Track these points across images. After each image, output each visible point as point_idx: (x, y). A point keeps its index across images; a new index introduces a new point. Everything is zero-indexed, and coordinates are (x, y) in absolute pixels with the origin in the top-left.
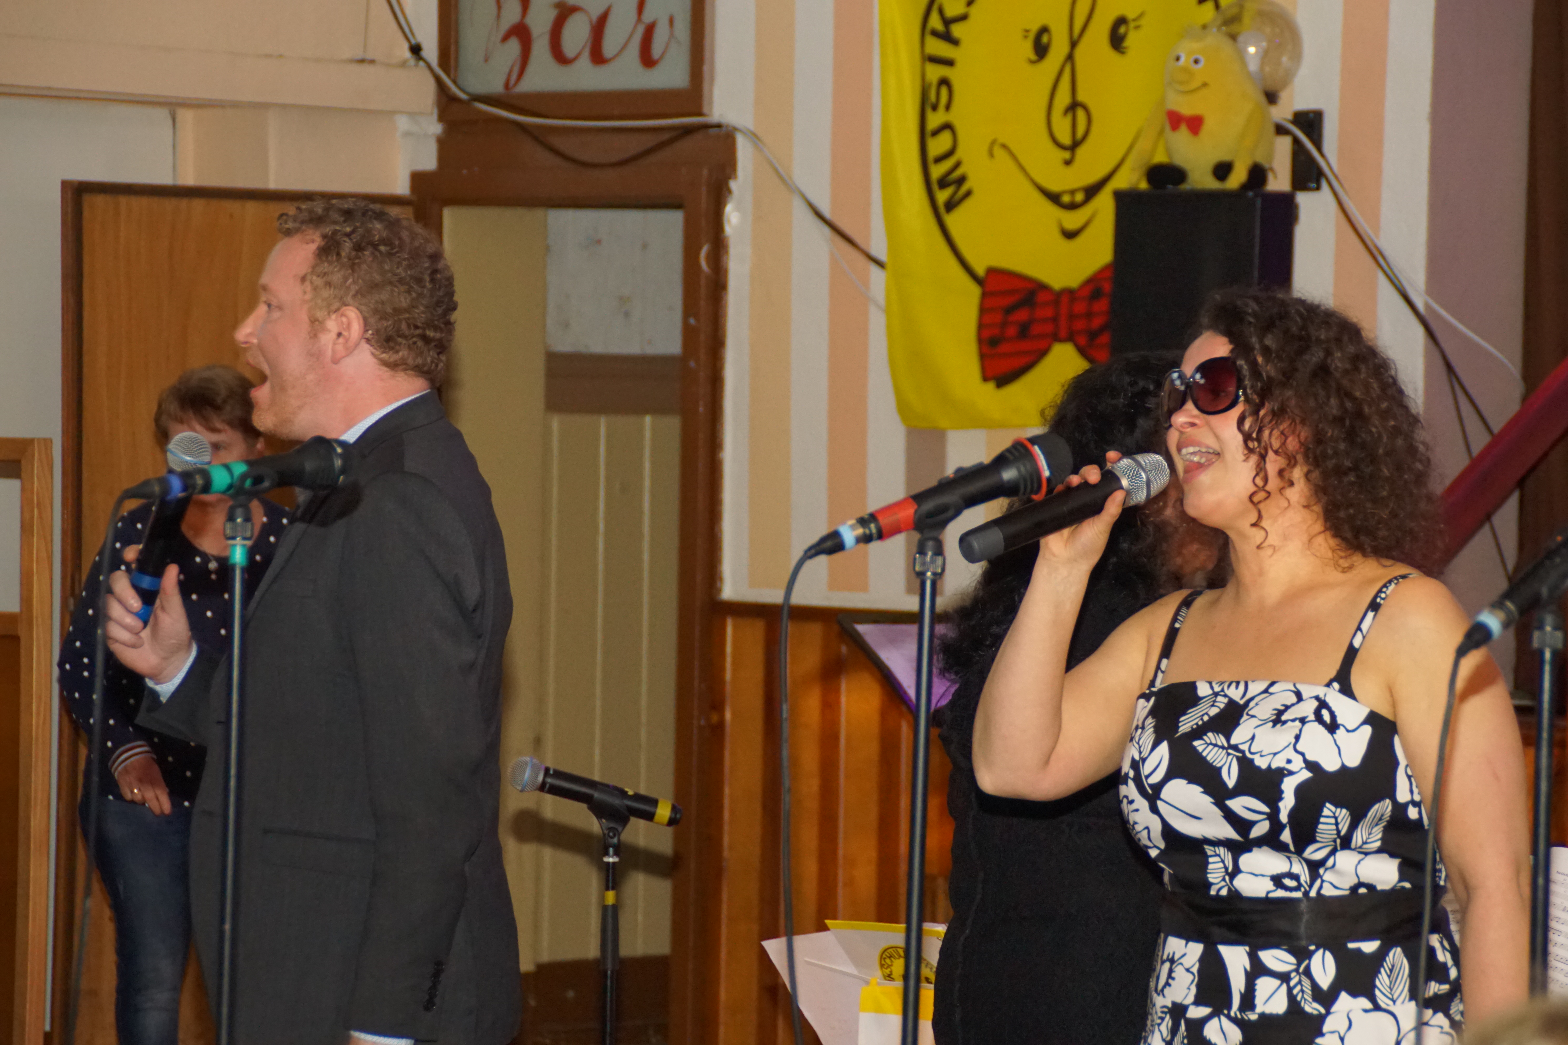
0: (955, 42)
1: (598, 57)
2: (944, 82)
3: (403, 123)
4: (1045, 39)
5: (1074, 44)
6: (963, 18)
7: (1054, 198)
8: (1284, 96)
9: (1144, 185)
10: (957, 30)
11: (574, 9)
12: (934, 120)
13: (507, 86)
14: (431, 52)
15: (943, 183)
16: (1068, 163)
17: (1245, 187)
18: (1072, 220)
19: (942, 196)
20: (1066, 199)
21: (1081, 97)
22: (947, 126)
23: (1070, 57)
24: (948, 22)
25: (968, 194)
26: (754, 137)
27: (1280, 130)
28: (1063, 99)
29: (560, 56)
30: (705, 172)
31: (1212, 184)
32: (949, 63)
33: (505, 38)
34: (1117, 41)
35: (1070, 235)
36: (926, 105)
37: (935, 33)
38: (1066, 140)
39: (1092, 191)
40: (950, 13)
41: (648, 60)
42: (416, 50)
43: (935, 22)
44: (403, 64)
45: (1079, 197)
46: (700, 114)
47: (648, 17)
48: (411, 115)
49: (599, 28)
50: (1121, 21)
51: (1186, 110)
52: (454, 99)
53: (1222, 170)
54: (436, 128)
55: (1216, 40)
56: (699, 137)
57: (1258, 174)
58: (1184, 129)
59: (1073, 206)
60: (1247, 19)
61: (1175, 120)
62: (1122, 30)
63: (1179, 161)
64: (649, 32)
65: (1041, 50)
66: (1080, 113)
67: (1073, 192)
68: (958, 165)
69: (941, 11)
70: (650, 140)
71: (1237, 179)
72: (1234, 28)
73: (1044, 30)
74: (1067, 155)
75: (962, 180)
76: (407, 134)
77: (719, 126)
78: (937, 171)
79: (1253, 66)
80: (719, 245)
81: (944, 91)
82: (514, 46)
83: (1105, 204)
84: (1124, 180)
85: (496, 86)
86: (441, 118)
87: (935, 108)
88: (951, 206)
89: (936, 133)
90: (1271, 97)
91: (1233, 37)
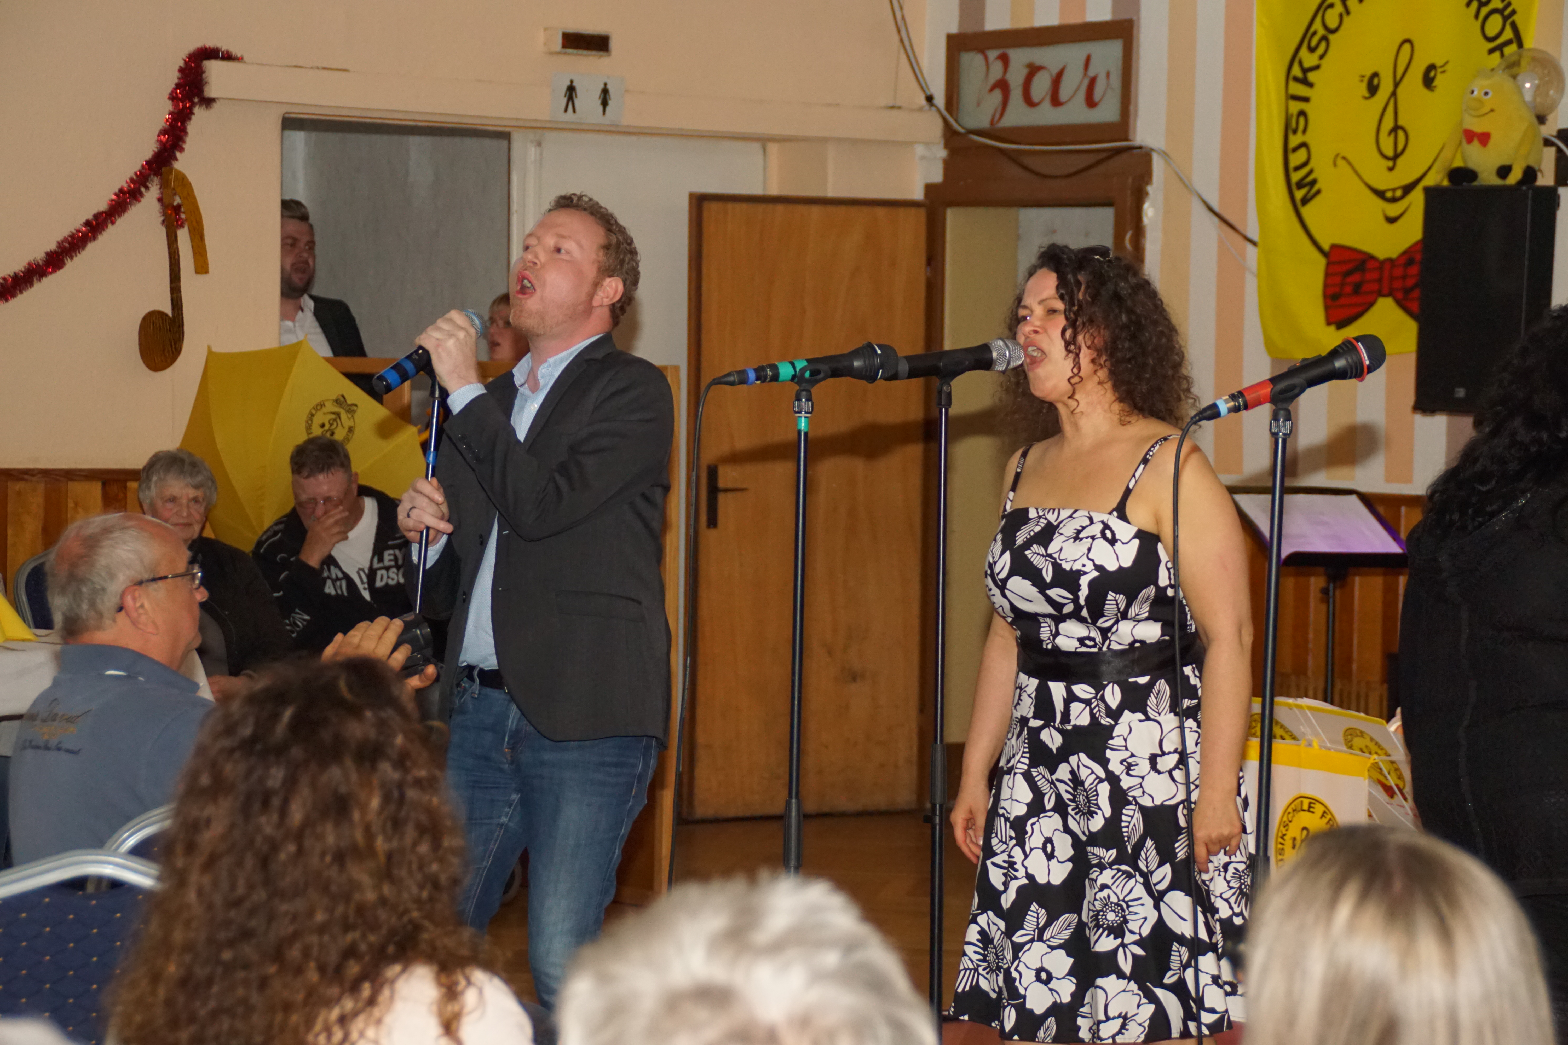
0: (1310, 85)
1: (1056, 101)
2: (1302, 113)
3: (920, 150)
4: (1376, 81)
5: (1397, 85)
6: (1317, 67)
7: (1380, 194)
8: (1550, 118)
9: (1446, 183)
10: (1312, 76)
11: (1040, 68)
12: (1294, 141)
13: (992, 123)
14: (940, 100)
15: (1300, 185)
16: (1391, 169)
17: (1520, 183)
18: (1393, 210)
19: (1299, 194)
20: (1389, 195)
21: (1401, 122)
22: (1304, 145)
23: (1394, 94)
24: (1305, 71)
25: (1318, 192)
26: (1165, 155)
27: (1547, 143)
28: (1388, 123)
29: (1029, 102)
30: (1130, 180)
31: (1496, 181)
32: (1306, 100)
33: (992, 89)
34: (1428, 81)
35: (1391, 220)
36: (1289, 130)
37: (1296, 79)
38: (1390, 153)
39: (1408, 189)
40: (1307, 65)
41: (1091, 102)
42: (930, 99)
43: (1296, 71)
44: (921, 109)
45: (1399, 193)
46: (1127, 140)
47: (1091, 73)
48: (927, 144)
49: (1057, 81)
50: (1432, 67)
51: (1478, 129)
52: (955, 133)
53: (1504, 171)
54: (942, 153)
55: (1502, 79)
56: (1125, 156)
57: (1530, 174)
58: (1476, 142)
59: (1394, 200)
60: (1524, 63)
61: (1469, 136)
62: (1432, 74)
63: (1472, 165)
64: (1093, 81)
65: (1373, 89)
66: (1401, 134)
67: (1394, 190)
68: (1311, 172)
69: (1301, 64)
70: (1091, 159)
71: (1514, 178)
72: (1515, 70)
73: (1375, 75)
74: (1390, 164)
75: (1314, 182)
76: (923, 158)
77: (1140, 148)
78: (1296, 177)
79: (1528, 97)
80: (1139, 231)
81: (1302, 120)
82: (998, 95)
83: (1417, 198)
84: (1430, 181)
85: (984, 123)
86: (946, 146)
87: (1295, 132)
88: (1305, 201)
89: (1295, 150)
90: (1541, 119)
91: (1514, 77)
